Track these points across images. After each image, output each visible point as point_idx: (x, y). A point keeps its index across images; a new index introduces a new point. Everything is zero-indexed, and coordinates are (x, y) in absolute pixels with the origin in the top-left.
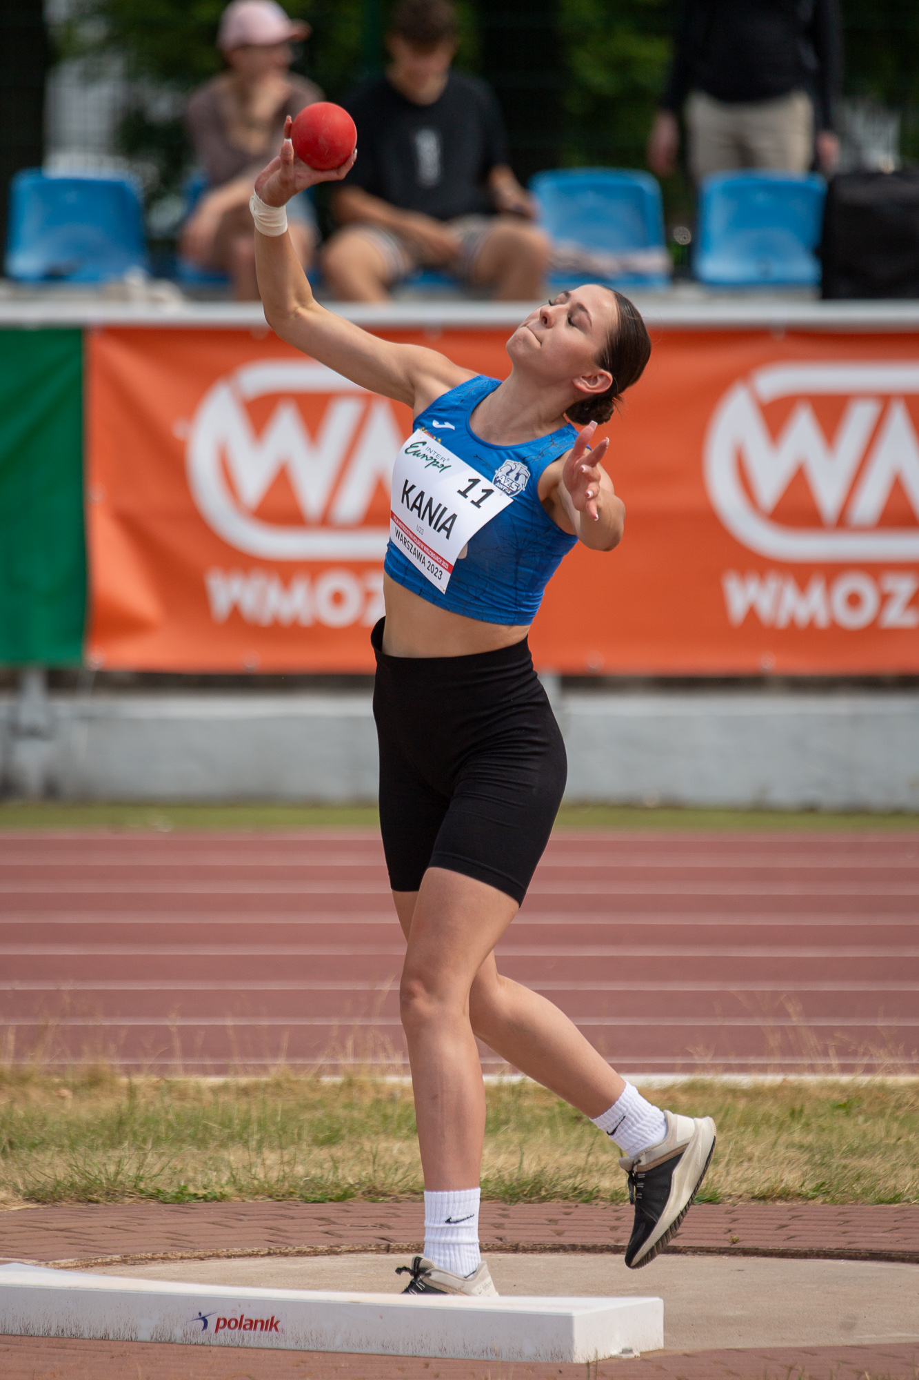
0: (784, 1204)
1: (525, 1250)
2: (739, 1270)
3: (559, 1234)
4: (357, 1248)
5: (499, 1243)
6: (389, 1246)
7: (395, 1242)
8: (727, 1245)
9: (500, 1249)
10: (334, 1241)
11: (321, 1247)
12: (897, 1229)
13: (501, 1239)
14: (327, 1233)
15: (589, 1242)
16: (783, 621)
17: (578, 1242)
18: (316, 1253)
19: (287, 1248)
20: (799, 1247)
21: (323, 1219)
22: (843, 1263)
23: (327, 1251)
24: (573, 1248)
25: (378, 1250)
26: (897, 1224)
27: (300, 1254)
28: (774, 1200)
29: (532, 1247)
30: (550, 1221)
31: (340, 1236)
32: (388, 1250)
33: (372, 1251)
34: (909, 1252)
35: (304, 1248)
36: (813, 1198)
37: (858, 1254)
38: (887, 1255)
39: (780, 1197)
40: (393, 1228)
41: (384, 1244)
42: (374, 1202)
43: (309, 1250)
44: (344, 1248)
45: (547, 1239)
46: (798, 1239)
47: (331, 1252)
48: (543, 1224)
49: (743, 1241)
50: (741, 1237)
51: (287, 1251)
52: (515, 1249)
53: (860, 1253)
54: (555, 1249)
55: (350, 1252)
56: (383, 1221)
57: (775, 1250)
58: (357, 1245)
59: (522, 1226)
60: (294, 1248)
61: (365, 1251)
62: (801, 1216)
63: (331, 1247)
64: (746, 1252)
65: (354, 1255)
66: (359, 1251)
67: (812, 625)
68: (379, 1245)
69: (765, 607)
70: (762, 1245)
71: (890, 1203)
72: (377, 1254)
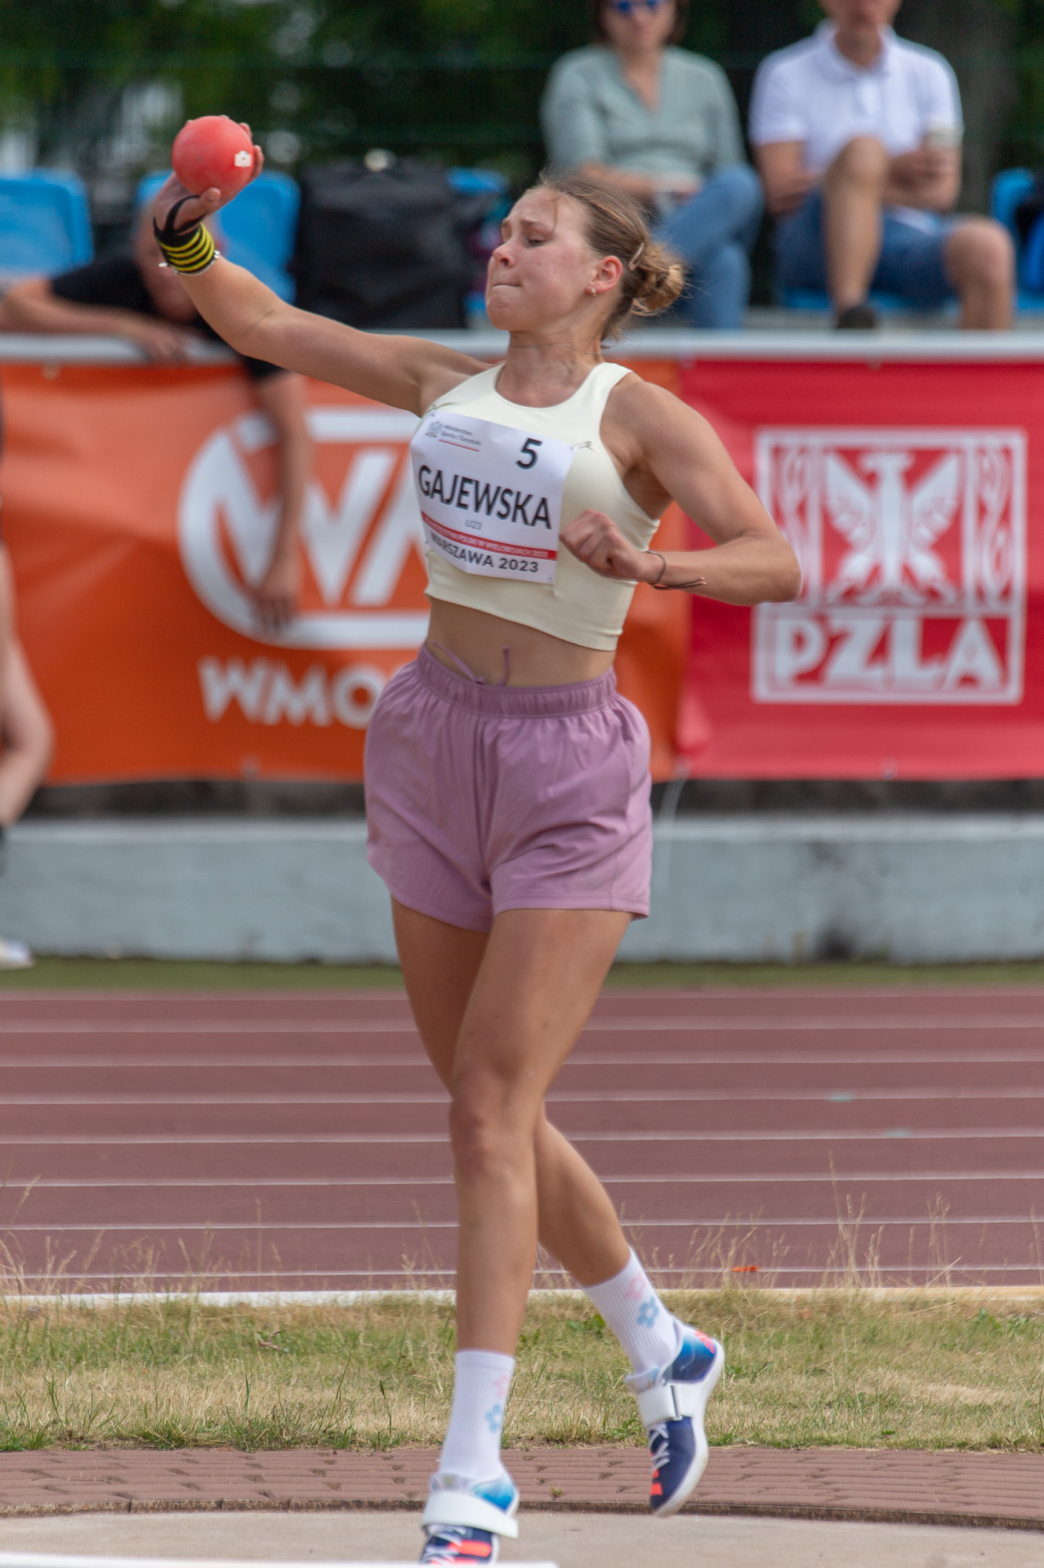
0: (586, 1447)
1: (298, 1508)
2: (574, 1530)
3: (336, 1487)
4: (91, 1508)
5: (267, 1500)
6: (130, 1504)
7: (137, 1499)
8: (548, 1498)
9: (268, 1507)
10: (62, 1499)
11: (47, 1506)
12: (749, 1476)
13: (265, 1494)
14: (46, 1488)
15: (378, 1496)
16: (271, 715)
17: (365, 1496)
18: (41, 1513)
19: (6, 1507)
20: (642, 1501)
21: (34, 1471)
22: (698, 1520)
23: (54, 1511)
24: (359, 1505)
25: (117, 1509)
26: (748, 1471)
27: (22, 1514)
28: (574, 1442)
29: (306, 1504)
30: (315, 1471)
31: (66, 1492)
32: (129, 1508)
33: (110, 1510)
34: (781, 1505)
35: (28, 1507)
36: (622, 1439)
37: (716, 1508)
38: (752, 1509)
39: (580, 1439)
40: (127, 1482)
41: (124, 1502)
42: (75, 1449)
43: (32, 1509)
44: (75, 1506)
45: (324, 1494)
46: (632, 1490)
47: (60, 1511)
48: (310, 1476)
49: (566, 1493)
50: (564, 1489)
51: (6, 1511)
52: (286, 1506)
53: (719, 1507)
54: (336, 1506)
55: (82, 1511)
56: (110, 1473)
57: (611, 1504)
58: (92, 1502)
59: (285, 1479)
60: (15, 1507)
61: (101, 1509)
62: (621, 1462)
63: (59, 1505)
64: (574, 1507)
65: (88, 1516)
66: (94, 1511)
67: (308, 723)
68: (118, 1504)
69: (250, 698)
70: (594, 1498)
71: (719, 1445)
72: (115, 1513)
